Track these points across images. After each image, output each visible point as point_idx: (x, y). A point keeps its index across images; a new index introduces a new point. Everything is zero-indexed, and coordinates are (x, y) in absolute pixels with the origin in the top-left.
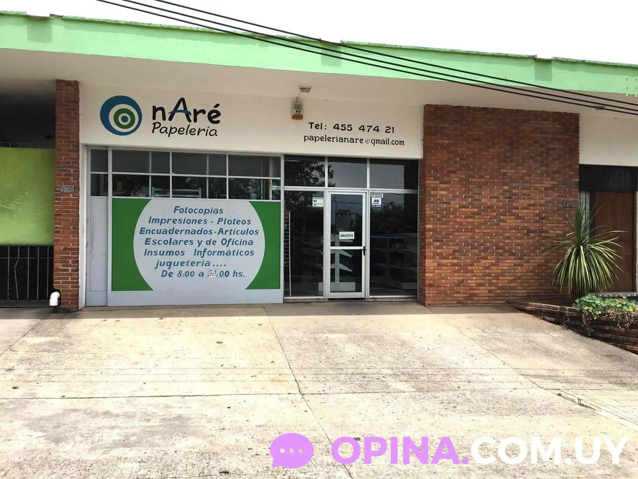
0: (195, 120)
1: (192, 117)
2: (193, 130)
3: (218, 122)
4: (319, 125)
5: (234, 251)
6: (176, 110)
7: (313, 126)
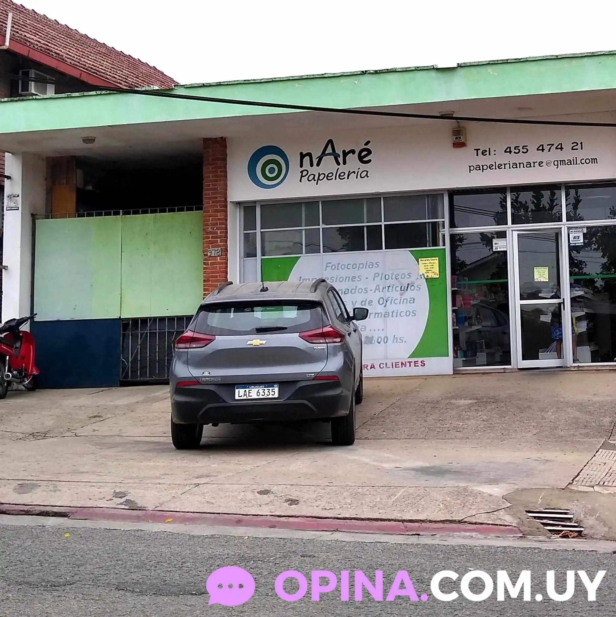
0: (345, 163)
1: (341, 160)
2: (342, 174)
3: (369, 161)
4: (486, 151)
5: (393, 312)
6: (324, 154)
7: (480, 152)
